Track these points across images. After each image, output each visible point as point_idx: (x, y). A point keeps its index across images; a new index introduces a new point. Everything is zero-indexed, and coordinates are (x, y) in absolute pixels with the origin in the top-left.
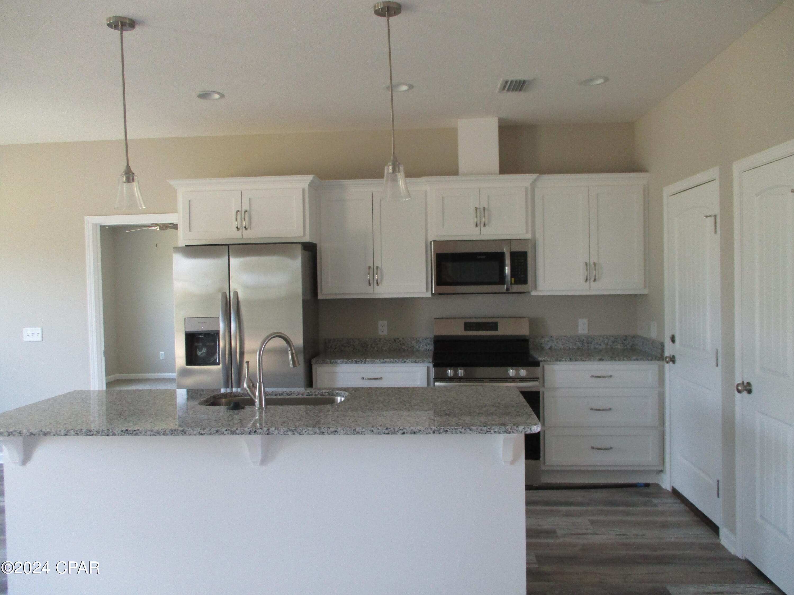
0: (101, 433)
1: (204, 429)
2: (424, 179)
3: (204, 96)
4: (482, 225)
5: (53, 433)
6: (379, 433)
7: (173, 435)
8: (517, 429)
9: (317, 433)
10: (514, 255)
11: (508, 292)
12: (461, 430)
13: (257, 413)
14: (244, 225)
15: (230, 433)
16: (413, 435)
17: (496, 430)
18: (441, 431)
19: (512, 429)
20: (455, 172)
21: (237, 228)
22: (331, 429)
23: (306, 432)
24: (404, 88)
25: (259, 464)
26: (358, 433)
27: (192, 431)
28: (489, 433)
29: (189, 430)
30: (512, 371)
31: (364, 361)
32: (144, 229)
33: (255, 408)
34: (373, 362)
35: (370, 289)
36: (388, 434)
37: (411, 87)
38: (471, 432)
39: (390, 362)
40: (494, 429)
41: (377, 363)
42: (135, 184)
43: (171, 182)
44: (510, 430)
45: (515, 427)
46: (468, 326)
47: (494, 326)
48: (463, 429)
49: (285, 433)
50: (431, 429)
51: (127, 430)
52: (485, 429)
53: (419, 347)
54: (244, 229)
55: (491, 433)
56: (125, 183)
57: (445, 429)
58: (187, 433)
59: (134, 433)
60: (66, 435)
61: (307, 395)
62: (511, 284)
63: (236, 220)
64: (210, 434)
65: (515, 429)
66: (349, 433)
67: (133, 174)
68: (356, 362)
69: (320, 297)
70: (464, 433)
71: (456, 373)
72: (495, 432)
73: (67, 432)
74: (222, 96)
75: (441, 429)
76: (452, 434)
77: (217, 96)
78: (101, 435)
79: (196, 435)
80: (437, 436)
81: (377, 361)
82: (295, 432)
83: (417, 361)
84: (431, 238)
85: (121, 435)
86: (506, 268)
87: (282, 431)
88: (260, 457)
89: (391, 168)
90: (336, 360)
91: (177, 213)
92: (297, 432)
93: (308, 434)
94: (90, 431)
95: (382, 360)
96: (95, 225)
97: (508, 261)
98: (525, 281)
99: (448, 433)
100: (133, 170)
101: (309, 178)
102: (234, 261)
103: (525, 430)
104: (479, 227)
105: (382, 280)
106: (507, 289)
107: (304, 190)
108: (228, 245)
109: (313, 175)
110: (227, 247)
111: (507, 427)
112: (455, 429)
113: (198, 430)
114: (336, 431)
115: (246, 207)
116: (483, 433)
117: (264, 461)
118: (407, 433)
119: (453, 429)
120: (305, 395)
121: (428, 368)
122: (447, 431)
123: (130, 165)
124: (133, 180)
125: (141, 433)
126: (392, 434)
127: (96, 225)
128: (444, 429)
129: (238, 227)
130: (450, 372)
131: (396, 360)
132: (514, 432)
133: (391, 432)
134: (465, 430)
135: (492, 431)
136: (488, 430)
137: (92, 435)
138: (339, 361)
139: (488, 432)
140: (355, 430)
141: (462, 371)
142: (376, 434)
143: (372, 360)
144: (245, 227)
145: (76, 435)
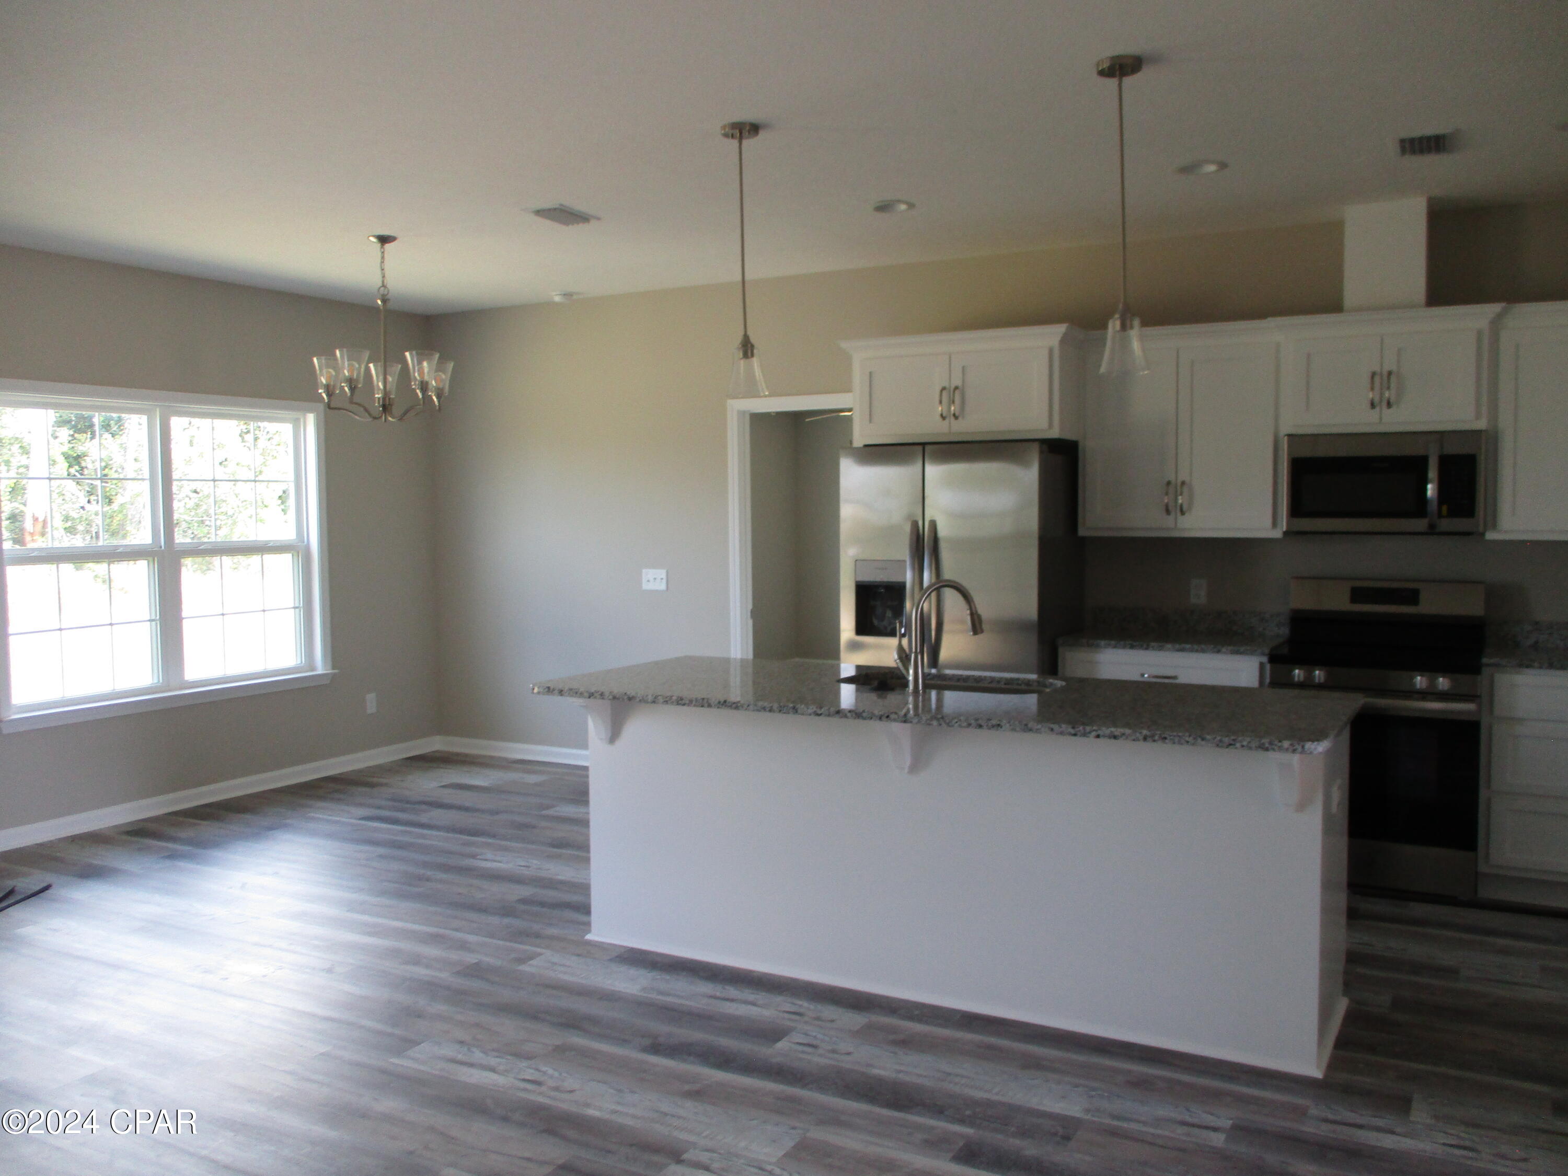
0: (694, 703)
1: (821, 708)
2: (1272, 322)
3: (884, 207)
4: (1384, 404)
5: (639, 698)
6: (1062, 733)
7: (782, 712)
8: (1280, 744)
9: (972, 726)
10: (1446, 462)
11: (1432, 531)
12: (1187, 739)
13: (911, 699)
14: (952, 412)
15: (854, 715)
16: (1113, 741)
17: (1245, 743)
18: (1156, 738)
19: (1271, 743)
20: (1335, 307)
21: (942, 415)
22: (992, 721)
23: (956, 722)
24: (1212, 168)
25: (906, 770)
26: (1031, 730)
27: (806, 709)
28: (1231, 747)
29: (801, 707)
30: (1421, 679)
31: (1145, 646)
32: (828, 416)
33: (908, 691)
34: (1161, 648)
35: (1169, 521)
36: (1075, 735)
37: (1223, 166)
38: (1203, 743)
39: (1192, 650)
40: (1241, 742)
41: (1169, 650)
42: (755, 361)
43: (844, 345)
44: (1267, 745)
45: (1276, 742)
46: (1358, 595)
47: (1412, 597)
48: (1191, 738)
49: (928, 722)
50: (1141, 733)
51: (725, 702)
52: (1226, 740)
53: (1264, 629)
54: (952, 418)
55: (1236, 748)
56: (741, 359)
57: (1163, 736)
58: (799, 711)
59: (734, 706)
60: (654, 702)
61: (1005, 684)
62: (1440, 515)
63: (941, 402)
64: (829, 715)
65: (1276, 745)
66: (1018, 729)
67: (752, 346)
68: (1132, 647)
69: (1082, 532)
70: (1193, 744)
71: (1310, 676)
72: (1243, 746)
73: (655, 698)
74: (911, 206)
75: (1156, 734)
76: (1174, 743)
77: (903, 207)
78: (695, 706)
79: (810, 715)
80: (1149, 745)
81: (1169, 646)
82: (941, 721)
83: (1242, 650)
84: (1286, 428)
85: (718, 708)
86: (1429, 486)
87: (924, 718)
88: (908, 762)
89: (1118, 324)
90: (1098, 641)
91: (851, 392)
92: (945, 722)
93: (960, 726)
94: (682, 699)
95: (1177, 646)
96: (742, 413)
97: (1433, 473)
98: (1469, 511)
99: (1167, 741)
100: (753, 340)
101: (1061, 329)
102: (934, 471)
103: (1294, 748)
104: (1378, 409)
105: (1191, 504)
106: (1432, 526)
107: (1051, 351)
108: (923, 445)
109: (1067, 324)
110: (920, 448)
111: (1263, 741)
112: (1179, 736)
113: (812, 709)
114: (999, 725)
115: (957, 382)
116: (1222, 747)
117: (915, 768)
118: (1104, 736)
119: (1175, 736)
120: (1002, 683)
121: (1262, 665)
122: (1165, 738)
123: (749, 333)
124: (752, 355)
125: (743, 707)
126: (1080, 736)
127: (744, 412)
128: (1160, 734)
129: (944, 415)
130: (1298, 673)
131: (1203, 646)
132: (1274, 749)
133: (1079, 733)
134: (1194, 739)
135: (1238, 745)
136: (1232, 742)
137: (684, 705)
138: (1103, 643)
139: (1231, 745)
140: (1026, 725)
141: (1322, 674)
142: (1057, 734)
143: (1160, 644)
144: (954, 415)
145: (665, 703)
